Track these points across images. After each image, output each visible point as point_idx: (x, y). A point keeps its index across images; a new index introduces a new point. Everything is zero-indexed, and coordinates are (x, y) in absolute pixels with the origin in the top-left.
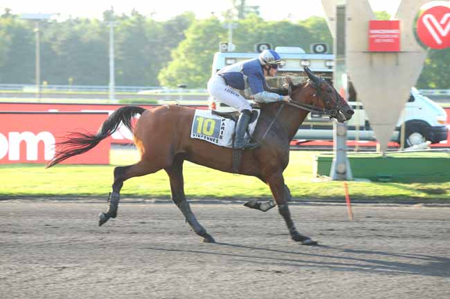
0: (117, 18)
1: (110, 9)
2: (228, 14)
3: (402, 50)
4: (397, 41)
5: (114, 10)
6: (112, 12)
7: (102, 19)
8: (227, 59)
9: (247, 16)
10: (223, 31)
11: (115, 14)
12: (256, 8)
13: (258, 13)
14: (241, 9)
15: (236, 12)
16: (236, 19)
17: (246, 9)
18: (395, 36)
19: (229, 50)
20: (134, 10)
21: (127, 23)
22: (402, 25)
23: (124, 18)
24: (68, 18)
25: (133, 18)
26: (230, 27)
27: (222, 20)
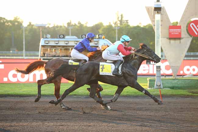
0: (72, 25)
1: (70, 22)
2: (116, 23)
3: (182, 37)
4: (180, 33)
5: (71, 22)
6: (71, 23)
7: (66, 26)
8: (45, 41)
9: (123, 24)
10: (114, 30)
11: (72, 24)
12: (127, 21)
13: (128, 23)
14: (121, 21)
15: (119, 22)
16: (119, 25)
17: (123, 21)
18: (180, 32)
19: (48, 37)
20: (79, 22)
21: (76, 27)
22: (182, 27)
23: (75, 25)
24: (53, 26)
25: (79, 25)
26: (116, 28)
27: (113, 26)
